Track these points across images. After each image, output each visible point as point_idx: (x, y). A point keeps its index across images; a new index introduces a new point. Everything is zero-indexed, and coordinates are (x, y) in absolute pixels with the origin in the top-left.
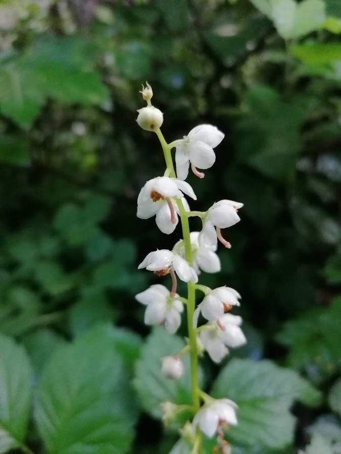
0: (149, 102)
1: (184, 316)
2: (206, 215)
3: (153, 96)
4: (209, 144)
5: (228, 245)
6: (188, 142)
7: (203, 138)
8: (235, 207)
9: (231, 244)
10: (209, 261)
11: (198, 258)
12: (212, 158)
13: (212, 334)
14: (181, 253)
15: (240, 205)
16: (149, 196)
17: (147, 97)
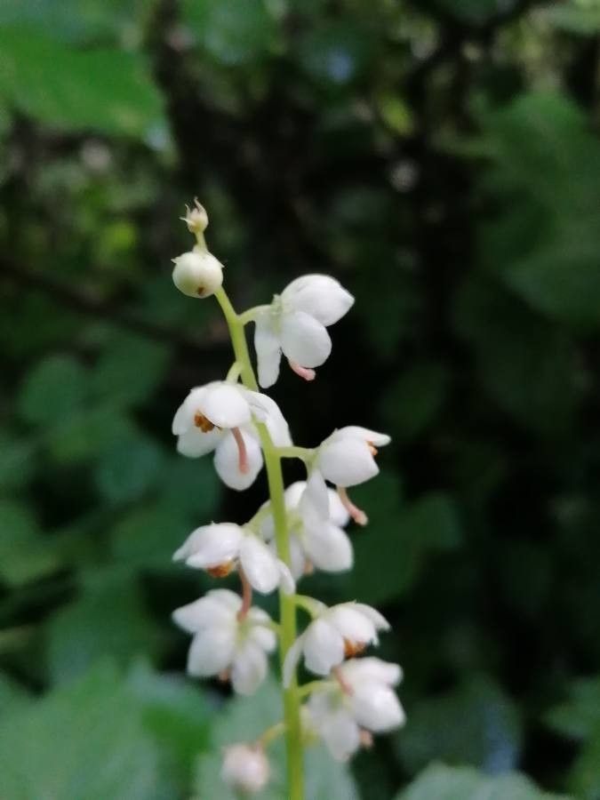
0: (201, 238)
1: (275, 660)
2: (314, 456)
3: (209, 226)
4: (319, 317)
5: (362, 519)
6: (280, 309)
7: (307, 305)
8: (371, 444)
9: (368, 514)
10: (327, 547)
11: (305, 540)
12: (323, 347)
13: (334, 702)
14: (261, 532)
15: (383, 439)
16: (193, 422)
17: (197, 228)
